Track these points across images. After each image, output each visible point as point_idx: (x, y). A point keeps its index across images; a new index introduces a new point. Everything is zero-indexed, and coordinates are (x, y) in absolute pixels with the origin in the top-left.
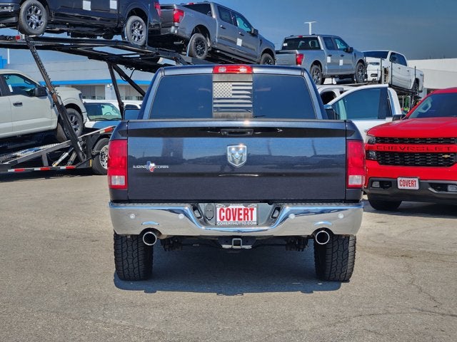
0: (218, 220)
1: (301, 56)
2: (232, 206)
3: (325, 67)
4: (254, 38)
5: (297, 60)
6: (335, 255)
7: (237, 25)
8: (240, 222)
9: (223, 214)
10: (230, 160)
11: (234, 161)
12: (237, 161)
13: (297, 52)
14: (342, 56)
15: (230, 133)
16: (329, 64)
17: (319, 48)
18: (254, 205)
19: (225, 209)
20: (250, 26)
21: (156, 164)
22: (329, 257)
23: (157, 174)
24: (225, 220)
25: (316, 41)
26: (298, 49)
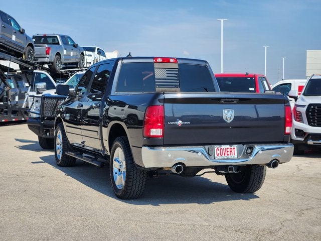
0: (216, 155)
1: (49, 48)
2: (224, 147)
3: (63, 57)
4: (21, 35)
5: (46, 51)
6: (256, 176)
7: (11, 25)
8: (228, 156)
9: (219, 152)
10: (224, 118)
11: (227, 119)
12: (229, 119)
13: (47, 46)
14: (72, 49)
15: (225, 101)
16: (65, 55)
17: (58, 44)
18: (235, 146)
19: (219, 148)
20: (19, 26)
21: (182, 121)
22: (252, 178)
23: (182, 127)
24: (220, 155)
25: (56, 39)
26: (47, 44)
